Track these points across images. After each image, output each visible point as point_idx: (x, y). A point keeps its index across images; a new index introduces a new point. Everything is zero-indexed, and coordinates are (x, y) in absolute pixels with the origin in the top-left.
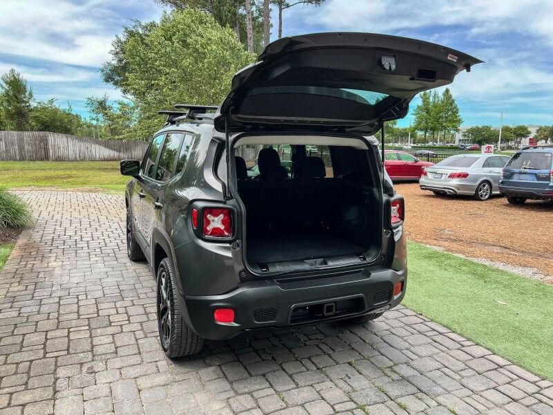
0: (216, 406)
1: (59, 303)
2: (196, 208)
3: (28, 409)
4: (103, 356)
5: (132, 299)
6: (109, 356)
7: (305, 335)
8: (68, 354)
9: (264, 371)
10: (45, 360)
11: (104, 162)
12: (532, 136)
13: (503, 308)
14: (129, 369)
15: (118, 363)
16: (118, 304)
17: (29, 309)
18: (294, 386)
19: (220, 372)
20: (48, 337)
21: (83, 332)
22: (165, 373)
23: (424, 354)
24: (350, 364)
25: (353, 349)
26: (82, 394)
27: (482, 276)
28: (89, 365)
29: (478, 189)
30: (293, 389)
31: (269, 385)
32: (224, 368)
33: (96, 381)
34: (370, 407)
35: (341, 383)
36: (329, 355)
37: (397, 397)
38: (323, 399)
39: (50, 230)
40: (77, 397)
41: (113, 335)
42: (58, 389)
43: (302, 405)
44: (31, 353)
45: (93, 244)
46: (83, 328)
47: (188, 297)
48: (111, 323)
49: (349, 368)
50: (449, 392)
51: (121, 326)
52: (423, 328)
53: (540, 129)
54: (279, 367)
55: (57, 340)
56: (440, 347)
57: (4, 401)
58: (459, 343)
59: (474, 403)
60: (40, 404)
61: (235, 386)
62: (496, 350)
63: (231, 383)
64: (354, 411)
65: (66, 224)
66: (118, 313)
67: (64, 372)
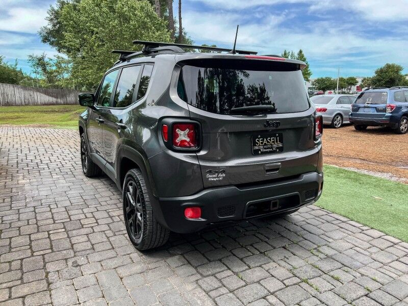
0: (189, 287)
1: (34, 211)
2: (166, 123)
3: (28, 300)
4: (83, 252)
5: (95, 206)
6: (88, 252)
7: (243, 228)
8: (53, 251)
9: (219, 257)
10: (34, 258)
11: (45, 107)
12: (358, 84)
13: (379, 201)
14: (108, 261)
15: (96, 257)
16: (85, 210)
17: (9, 218)
18: (247, 267)
19: (184, 260)
20: (32, 239)
21: (61, 234)
22: (139, 263)
23: (337, 238)
24: (284, 248)
25: (282, 236)
26: (73, 284)
27: (356, 180)
28: (73, 260)
29: (333, 120)
30: (246, 270)
31: (226, 268)
32: (186, 257)
33: (82, 273)
34: (312, 280)
35: (283, 263)
36: (266, 242)
37: (329, 271)
38: (273, 276)
39: (13, 155)
40: (69, 287)
41: (87, 235)
42: (51, 281)
43: (258, 282)
44: (20, 253)
45: (52, 166)
46: (60, 230)
47: (161, 199)
48: (82, 225)
49: (284, 251)
50: (366, 265)
51: (92, 227)
52: (329, 219)
53: (365, 79)
54: (230, 254)
55: (40, 242)
56: (347, 232)
57: (5, 294)
58: (359, 228)
59: (387, 272)
60: (38, 295)
61: (200, 270)
62: (387, 232)
63: (196, 268)
64: (300, 284)
65: (26, 151)
66: (86, 217)
67: (52, 267)
